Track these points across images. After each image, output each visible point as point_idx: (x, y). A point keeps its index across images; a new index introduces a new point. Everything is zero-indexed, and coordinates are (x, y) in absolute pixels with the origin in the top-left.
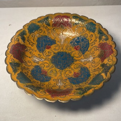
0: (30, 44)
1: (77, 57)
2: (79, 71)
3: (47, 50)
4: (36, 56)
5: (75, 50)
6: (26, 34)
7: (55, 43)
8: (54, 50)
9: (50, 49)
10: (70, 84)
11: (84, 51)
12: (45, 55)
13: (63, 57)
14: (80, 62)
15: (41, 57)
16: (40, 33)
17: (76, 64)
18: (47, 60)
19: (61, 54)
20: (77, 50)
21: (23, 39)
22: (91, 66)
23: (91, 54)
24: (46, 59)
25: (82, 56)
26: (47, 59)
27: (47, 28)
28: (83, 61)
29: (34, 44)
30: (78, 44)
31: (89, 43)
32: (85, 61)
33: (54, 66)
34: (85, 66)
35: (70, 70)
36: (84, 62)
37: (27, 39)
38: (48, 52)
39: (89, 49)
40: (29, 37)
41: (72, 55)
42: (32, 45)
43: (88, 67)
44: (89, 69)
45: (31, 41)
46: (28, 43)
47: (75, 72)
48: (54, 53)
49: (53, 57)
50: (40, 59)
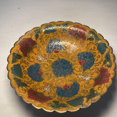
0: (41, 42)
1: (77, 71)
2: (71, 84)
4: (42, 55)
5: (79, 63)
6: (41, 33)
8: (59, 56)
9: (57, 53)
10: (54, 94)
11: (86, 68)
12: (50, 58)
13: (64, 66)
14: (76, 77)
17: (72, 77)
18: (49, 62)
19: (64, 62)
20: (80, 64)
21: (37, 36)
22: (84, 85)
23: (90, 74)
24: (49, 61)
25: (82, 72)
26: (50, 62)
28: (80, 77)
29: (45, 43)
30: (84, 59)
31: (94, 63)
32: (81, 77)
33: (52, 70)
34: (78, 83)
35: (64, 80)
36: (80, 78)
38: (54, 55)
39: (91, 68)
40: (42, 36)
41: (73, 67)
42: (43, 44)
43: (81, 85)
44: (80, 87)
45: (43, 40)
46: (40, 41)
47: (67, 84)
48: (59, 59)
49: (55, 62)
50: (44, 59)
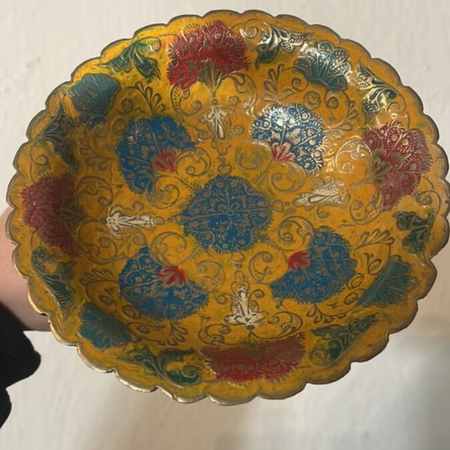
0: (375, 233)
2: (157, 179)
3: (299, 245)
5: (180, 267)
8: (272, 250)
9: (289, 254)
10: (185, 117)
12: (300, 221)
13: (226, 226)
14: (159, 213)
15: (314, 210)
18: (288, 204)
19: (238, 238)
20: (175, 268)
22: (115, 191)
24: (292, 206)
26: (286, 208)
28: (146, 218)
30: (171, 290)
31: (118, 285)
32: (140, 219)
33: (254, 186)
34: (137, 195)
35: (191, 180)
36: (144, 214)
38: (291, 240)
39: (124, 262)
40: (389, 244)
43: (126, 190)
44: (122, 178)
45: (377, 243)
46: (382, 231)
47: (174, 174)
50: (312, 200)
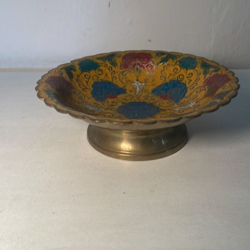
0: (80, 86)
1: (166, 107)
4: (90, 104)
5: (162, 99)
6: (75, 71)
7: (125, 93)
8: (122, 101)
9: (115, 99)
11: (178, 98)
12: (106, 105)
15: (99, 106)
16: (100, 75)
17: (164, 114)
18: (109, 110)
20: (165, 99)
23: (191, 100)
25: (176, 104)
27: (112, 69)
29: (87, 88)
30: (166, 92)
31: (187, 87)
32: (180, 109)
33: (122, 115)
36: (178, 110)
37: (75, 77)
38: (112, 102)
40: (79, 76)
41: (157, 105)
42: (84, 90)
45: (82, 83)
46: (78, 84)
48: (124, 103)
49: (120, 107)
